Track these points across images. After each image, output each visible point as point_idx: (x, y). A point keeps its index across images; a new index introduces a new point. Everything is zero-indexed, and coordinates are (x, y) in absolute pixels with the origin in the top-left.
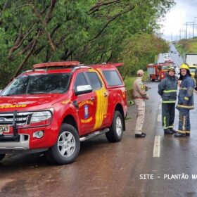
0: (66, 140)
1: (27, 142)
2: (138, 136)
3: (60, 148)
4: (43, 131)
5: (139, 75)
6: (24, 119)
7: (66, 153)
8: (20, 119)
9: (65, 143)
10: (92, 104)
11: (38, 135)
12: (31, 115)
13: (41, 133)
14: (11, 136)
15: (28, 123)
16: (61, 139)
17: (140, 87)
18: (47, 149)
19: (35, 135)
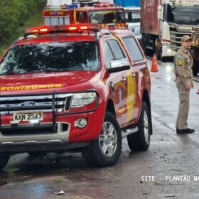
0: (107, 133)
1: (67, 132)
4: (87, 119)
10: (124, 87)
11: (79, 124)
15: (67, 109)
16: (102, 132)
19: (76, 124)
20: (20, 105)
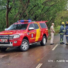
0: (25, 44)
1: (12, 44)
2: (51, 44)
3: (23, 46)
4: (17, 41)
5: (53, 25)
6: (12, 37)
7: (24, 48)
8: (10, 37)
9: (24, 45)
10: (35, 33)
11: (15, 42)
12: (13, 36)
13: (16, 42)
14: (7, 42)
15: (12, 39)
16: (23, 44)
17: (52, 29)
18: (18, 47)
19: (14, 42)
20: (3, 37)
